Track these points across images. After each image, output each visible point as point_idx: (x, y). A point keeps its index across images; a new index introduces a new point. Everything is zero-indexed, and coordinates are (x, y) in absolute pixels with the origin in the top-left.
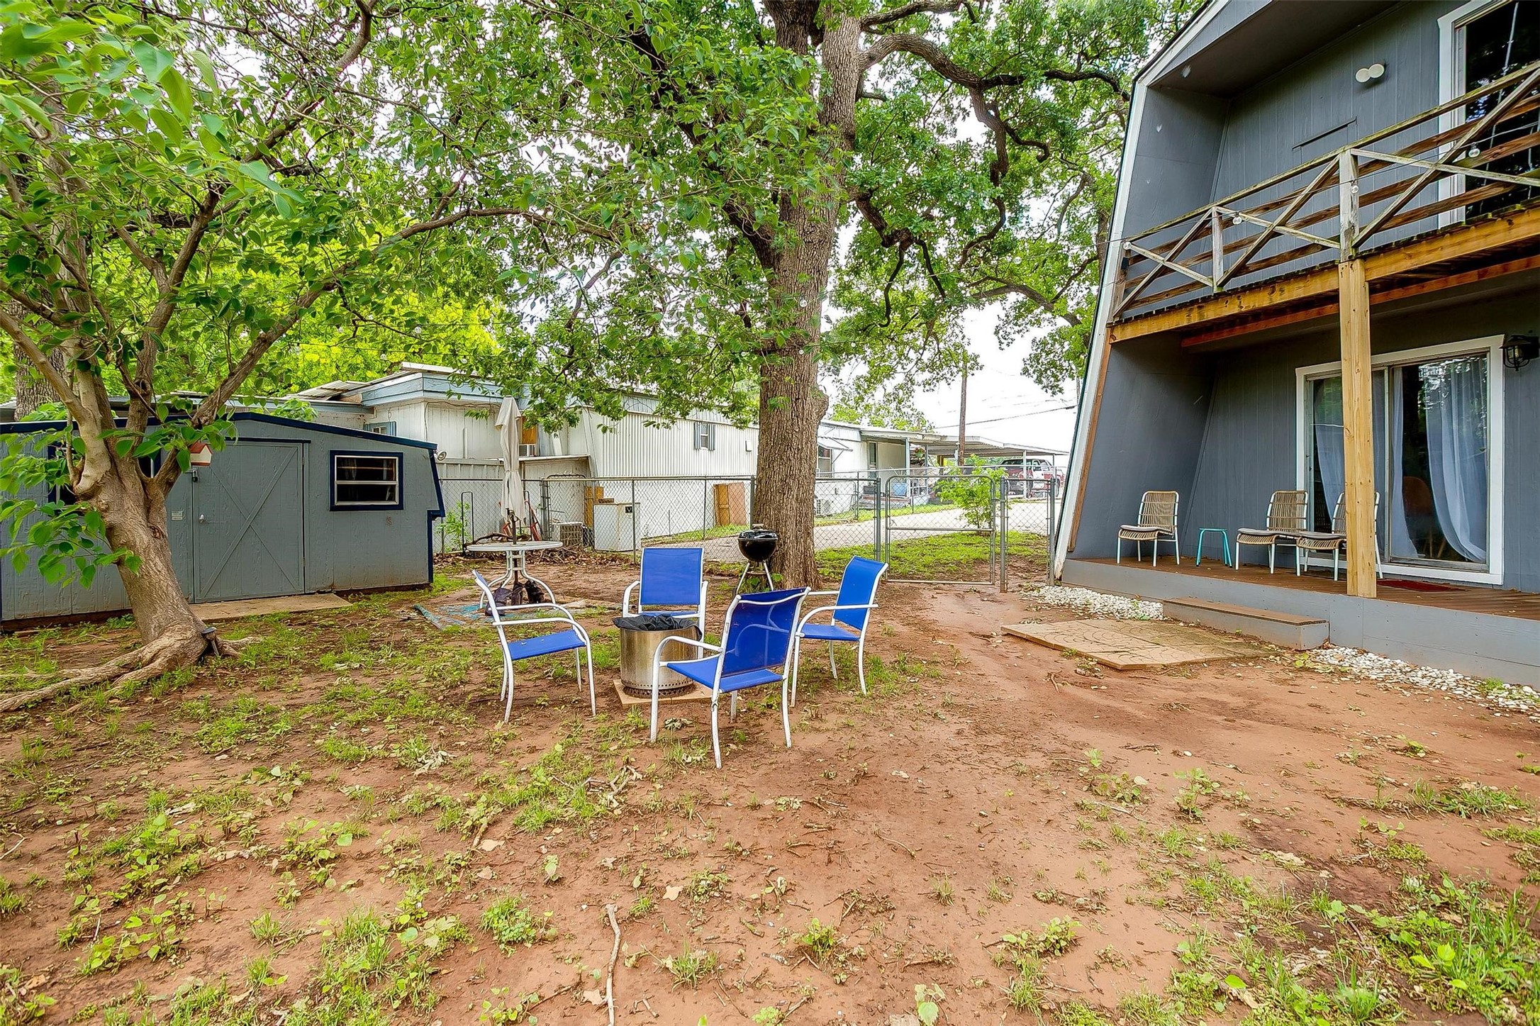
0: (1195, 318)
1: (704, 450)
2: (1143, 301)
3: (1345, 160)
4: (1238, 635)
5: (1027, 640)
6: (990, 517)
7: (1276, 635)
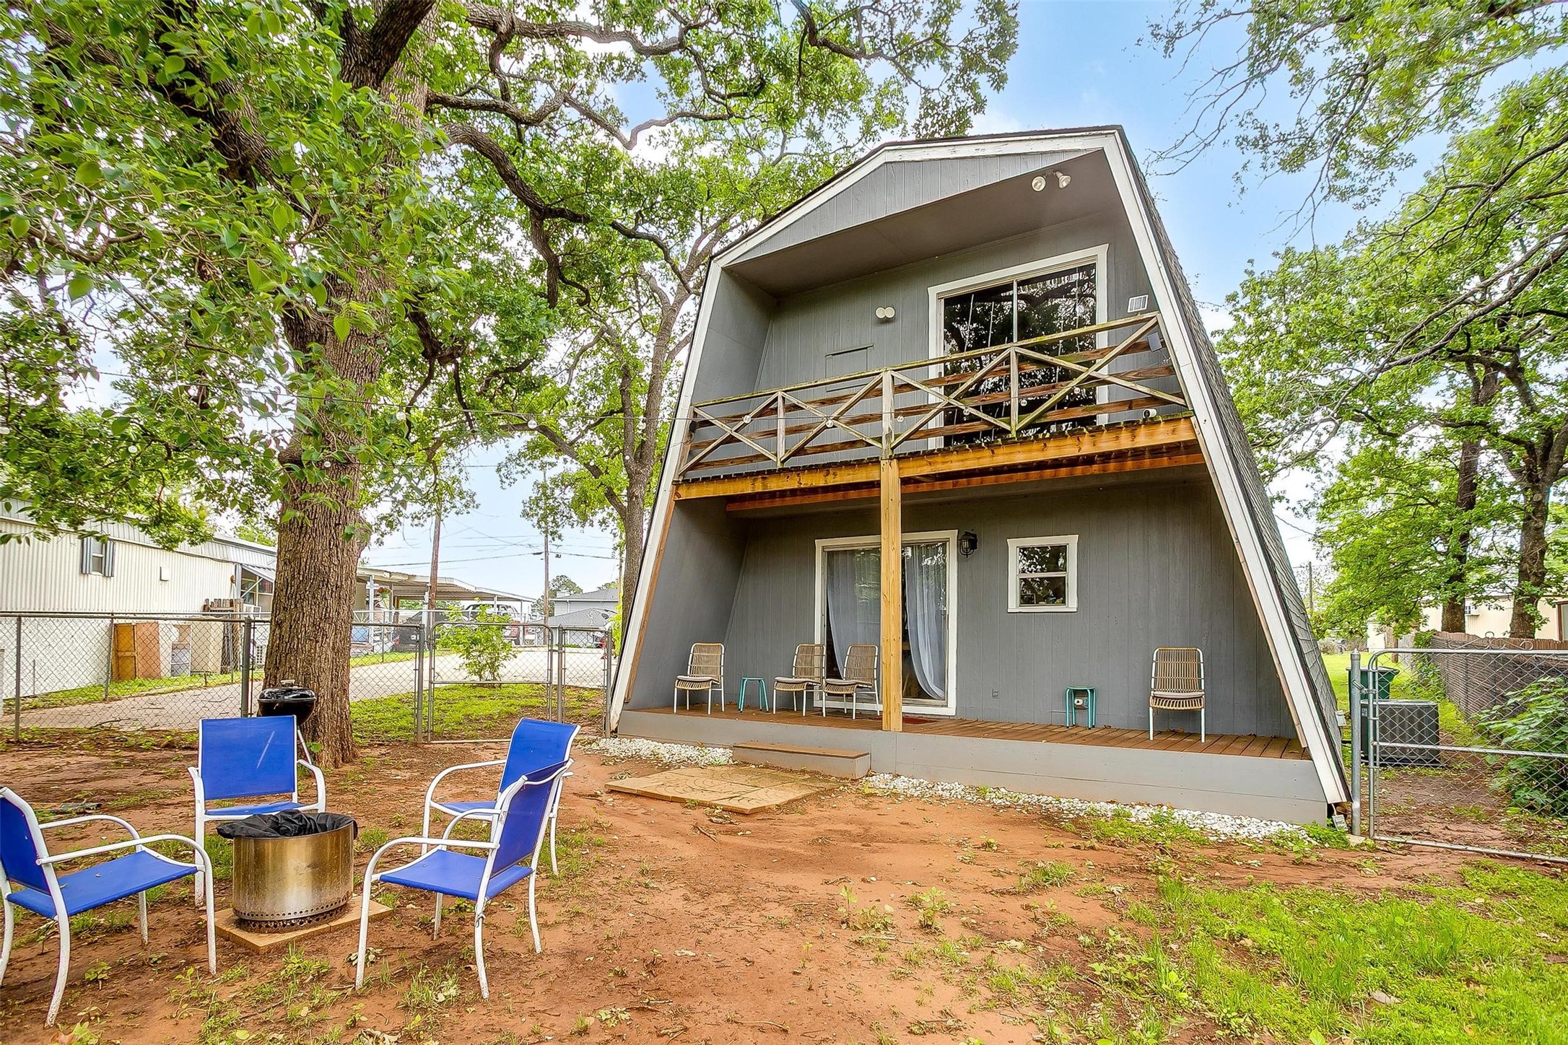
0: (759, 487)
1: (96, 577)
2: (708, 464)
3: (886, 378)
4: (803, 772)
5: (637, 795)
6: (493, 667)
7: (836, 768)
